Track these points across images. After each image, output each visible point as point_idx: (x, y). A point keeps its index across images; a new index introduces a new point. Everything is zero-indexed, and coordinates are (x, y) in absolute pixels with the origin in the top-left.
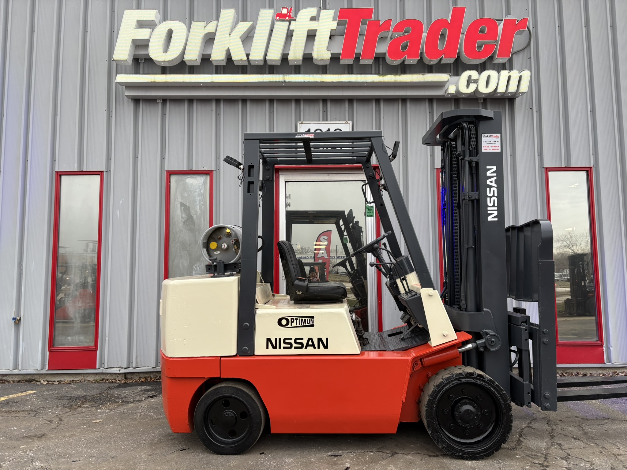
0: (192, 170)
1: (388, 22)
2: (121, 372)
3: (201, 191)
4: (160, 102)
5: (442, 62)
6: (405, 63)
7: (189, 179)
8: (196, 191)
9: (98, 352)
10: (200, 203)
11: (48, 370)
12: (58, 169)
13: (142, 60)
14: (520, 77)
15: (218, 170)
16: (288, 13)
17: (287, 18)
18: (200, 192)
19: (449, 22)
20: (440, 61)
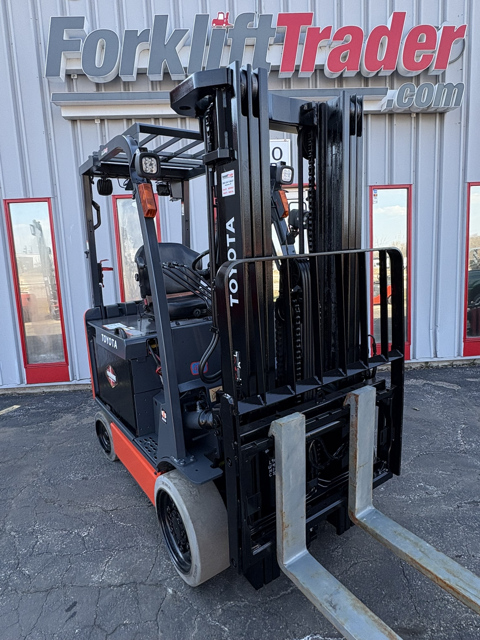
1: (328, 29)
4: (98, 122)
5: (379, 75)
6: (344, 76)
9: (69, 367)
11: (27, 384)
12: (5, 197)
13: (74, 76)
14: (455, 90)
16: (224, 19)
17: (224, 25)
19: (389, 30)
20: (378, 73)
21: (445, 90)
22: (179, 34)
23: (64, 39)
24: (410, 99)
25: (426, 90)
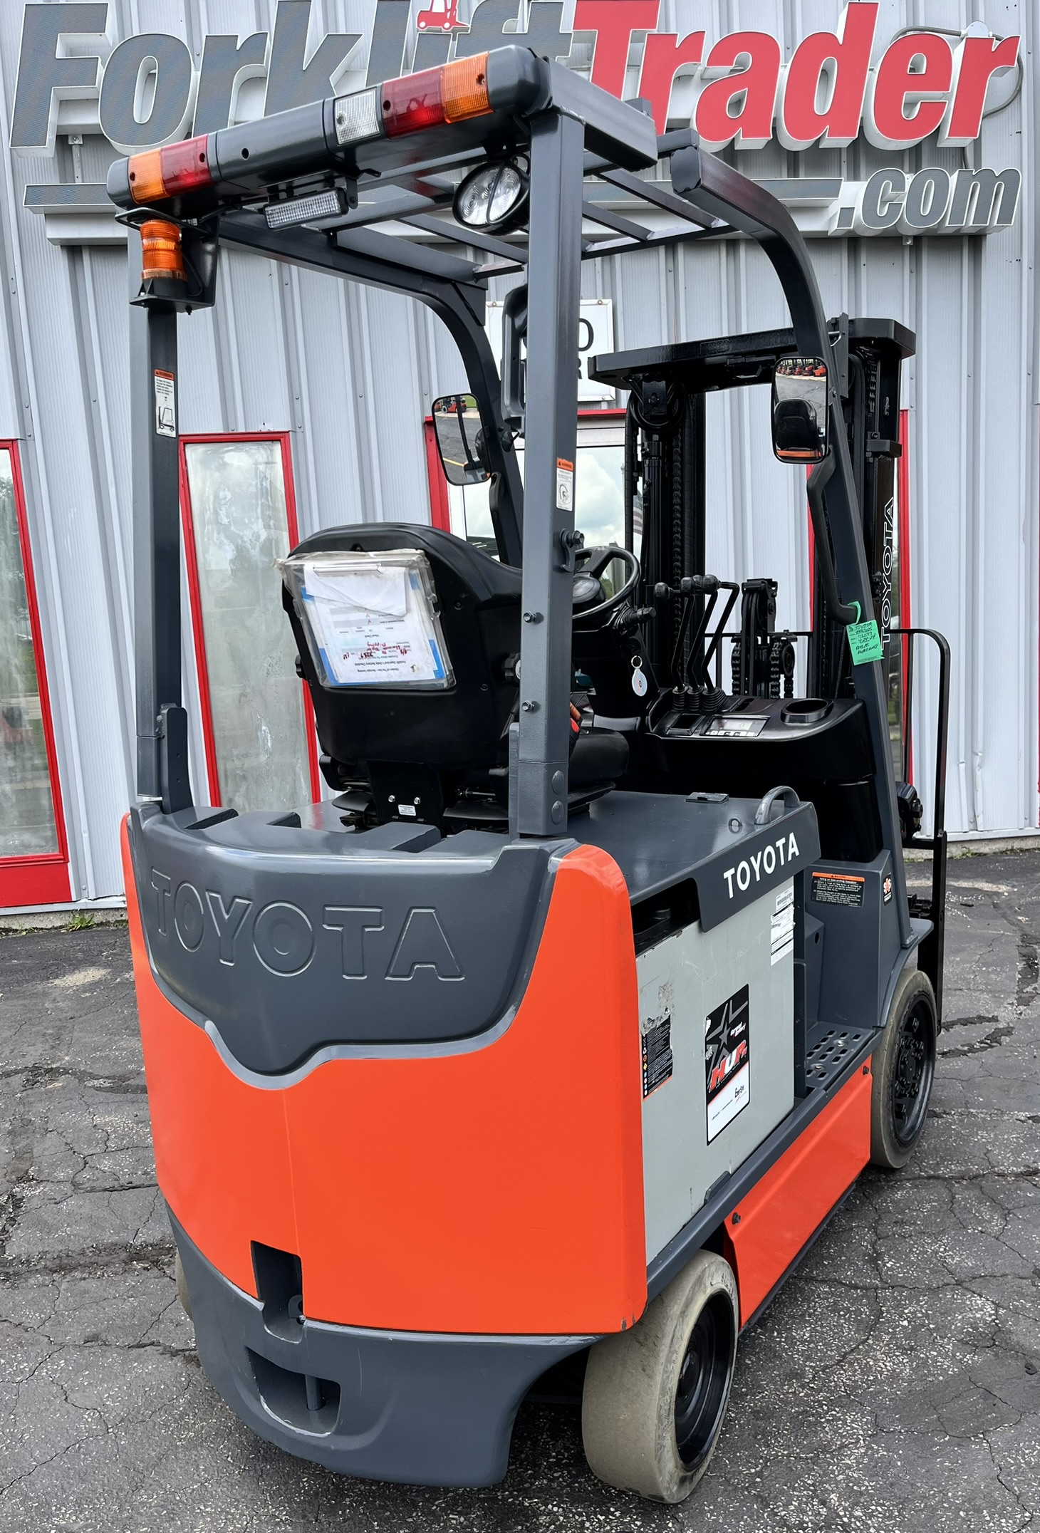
0: (235, 432)
1: (698, 37)
3: (264, 483)
5: (820, 147)
6: (737, 148)
7: (232, 453)
8: (251, 485)
9: (70, 865)
13: (75, 137)
14: (1000, 185)
15: (298, 430)
16: (447, 10)
17: (447, 25)
18: (262, 485)
19: (841, 42)
20: (818, 141)
21: (975, 186)
22: (338, 44)
23: (59, 54)
24: (895, 207)
25: (931, 185)
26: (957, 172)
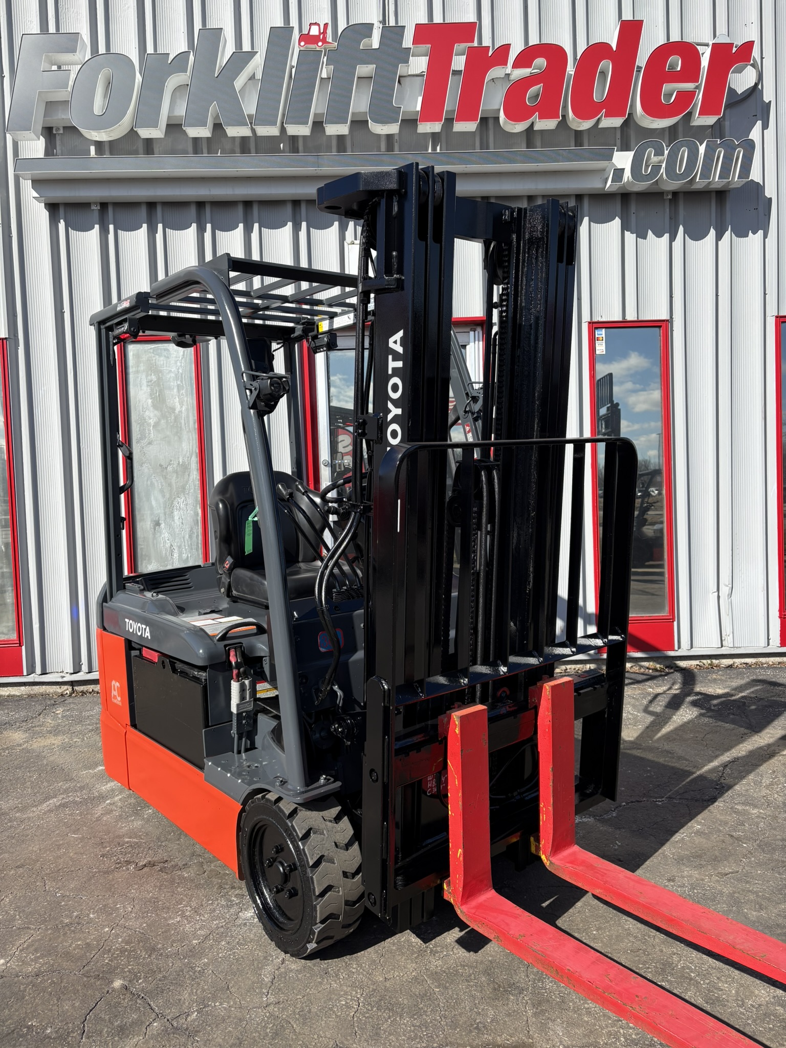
1: (505, 49)
2: (65, 679)
3: (180, 371)
4: (96, 208)
5: (599, 127)
6: (535, 129)
8: (170, 371)
9: (23, 648)
10: (179, 391)
13: (58, 129)
14: (739, 151)
16: (320, 33)
17: (320, 44)
19: (615, 49)
20: (597, 123)
21: (720, 151)
22: (241, 58)
24: (657, 168)
25: (685, 153)
26: (705, 142)
